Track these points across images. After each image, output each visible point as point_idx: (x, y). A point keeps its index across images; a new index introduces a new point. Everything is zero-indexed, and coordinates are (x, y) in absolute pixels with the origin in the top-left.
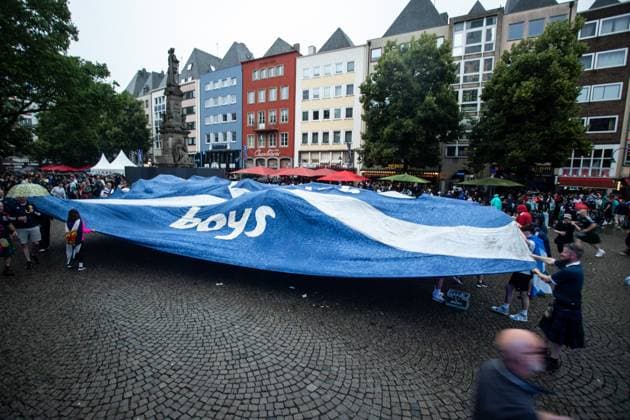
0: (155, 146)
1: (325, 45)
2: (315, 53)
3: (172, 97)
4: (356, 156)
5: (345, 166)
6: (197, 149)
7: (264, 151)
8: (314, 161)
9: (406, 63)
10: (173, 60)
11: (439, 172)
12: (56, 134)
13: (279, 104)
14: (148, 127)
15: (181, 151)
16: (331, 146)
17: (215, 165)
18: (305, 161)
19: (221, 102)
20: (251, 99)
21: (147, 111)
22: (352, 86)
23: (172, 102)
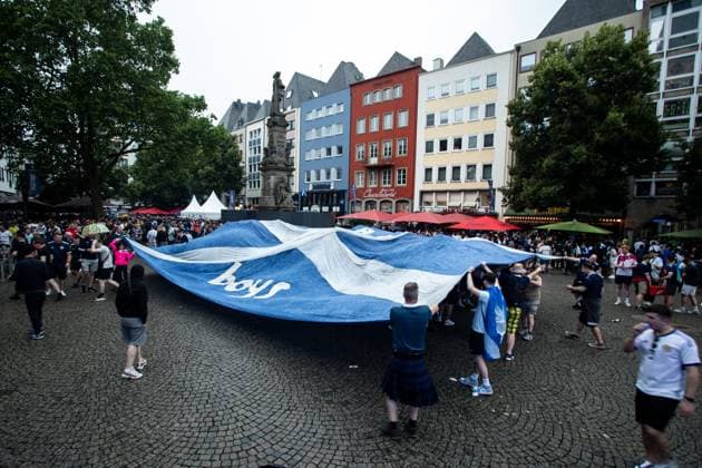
0: (248, 186)
1: (457, 55)
2: (442, 68)
3: (276, 128)
4: (499, 197)
5: (482, 210)
6: (295, 189)
7: (375, 191)
8: (440, 203)
9: (576, 68)
10: (278, 85)
11: (623, 218)
12: (150, 174)
13: (396, 133)
14: (241, 164)
15: (284, 192)
16: (463, 184)
17: (315, 208)
18: (428, 203)
19: (324, 133)
20: (361, 128)
21: (241, 147)
22: (494, 105)
23: (276, 134)
